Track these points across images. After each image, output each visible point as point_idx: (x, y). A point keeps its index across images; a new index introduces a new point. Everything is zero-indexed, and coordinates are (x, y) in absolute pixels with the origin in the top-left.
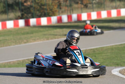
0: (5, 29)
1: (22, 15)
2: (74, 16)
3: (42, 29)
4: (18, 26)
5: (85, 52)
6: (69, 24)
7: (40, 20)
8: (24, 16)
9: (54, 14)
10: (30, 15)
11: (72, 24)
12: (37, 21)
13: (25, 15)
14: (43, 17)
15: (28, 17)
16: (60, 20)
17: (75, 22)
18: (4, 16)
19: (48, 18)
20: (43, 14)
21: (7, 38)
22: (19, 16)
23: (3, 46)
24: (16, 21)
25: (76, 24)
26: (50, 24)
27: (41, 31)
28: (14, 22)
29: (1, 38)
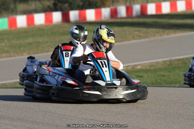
0: (32, 26)
1: (55, 4)
4: (51, 21)
7: (85, 13)
8: (58, 7)
9: (104, 5)
10: (66, 5)
12: (80, 15)
16: (114, 13)
19: (97, 10)
20: (87, 3)
21: (40, 40)
22: (49, 7)
28: (46, 15)
29: (30, 40)
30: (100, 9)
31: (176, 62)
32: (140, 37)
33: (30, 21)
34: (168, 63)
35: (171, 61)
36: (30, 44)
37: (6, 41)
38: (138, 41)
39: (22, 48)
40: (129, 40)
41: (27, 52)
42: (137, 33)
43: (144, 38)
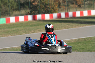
0: (18, 22)
4: (27, 20)
5: (78, 41)
6: (66, 19)
7: (45, 16)
8: (32, 13)
9: (55, 12)
10: (37, 12)
12: (42, 17)
13: (33, 12)
14: (46, 14)
15: (35, 13)
18: (17, 13)
19: (51, 14)
20: (47, 11)
21: (19, 29)
22: (29, 13)
23: (16, 35)
25: (72, 19)
26: (51, 19)
28: (25, 17)
29: (14, 29)
30: (52, 14)
31: (81, 40)
32: (68, 27)
33: (17, 19)
35: (79, 39)
36: (14, 31)
37: (2, 29)
38: (67, 29)
39: (9, 33)
40: (63, 29)
41: (11, 34)
42: (67, 25)
43: (70, 28)
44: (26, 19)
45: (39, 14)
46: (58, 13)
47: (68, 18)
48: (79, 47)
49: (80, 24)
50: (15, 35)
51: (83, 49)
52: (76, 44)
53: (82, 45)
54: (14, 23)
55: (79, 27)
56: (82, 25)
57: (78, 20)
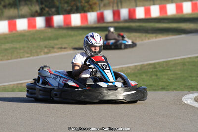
0: (14, 32)
1: (42, 9)
2: (124, 13)
3: (72, 33)
4: (34, 26)
5: (141, 69)
6: (116, 25)
7: (70, 18)
8: (45, 12)
9: (91, 9)
10: (54, 10)
11: (121, 25)
12: (65, 20)
13: (46, 9)
14: (74, 13)
15: (51, 12)
16: (101, 18)
17: (125, 21)
18: (12, 12)
19: (82, 14)
20: (75, 8)
21: (17, 45)
22: (36, 12)
23: (11, 59)
24: (31, 19)
25: (127, 24)
26: (85, 25)
27: (71, 36)
28: (29, 20)
29: (8, 46)
30: (85, 14)
31: (147, 67)
33: (12, 26)
34: (139, 68)
35: (142, 66)
36: (6, 50)
44: (32, 25)
45: (58, 14)
46: (99, 12)
47: (118, 22)
48: (143, 81)
49: (144, 34)
50: (9, 59)
51: (151, 85)
52: (136, 76)
53: (148, 77)
54: (6, 34)
55: (142, 40)
56: (148, 35)
57: (140, 26)
